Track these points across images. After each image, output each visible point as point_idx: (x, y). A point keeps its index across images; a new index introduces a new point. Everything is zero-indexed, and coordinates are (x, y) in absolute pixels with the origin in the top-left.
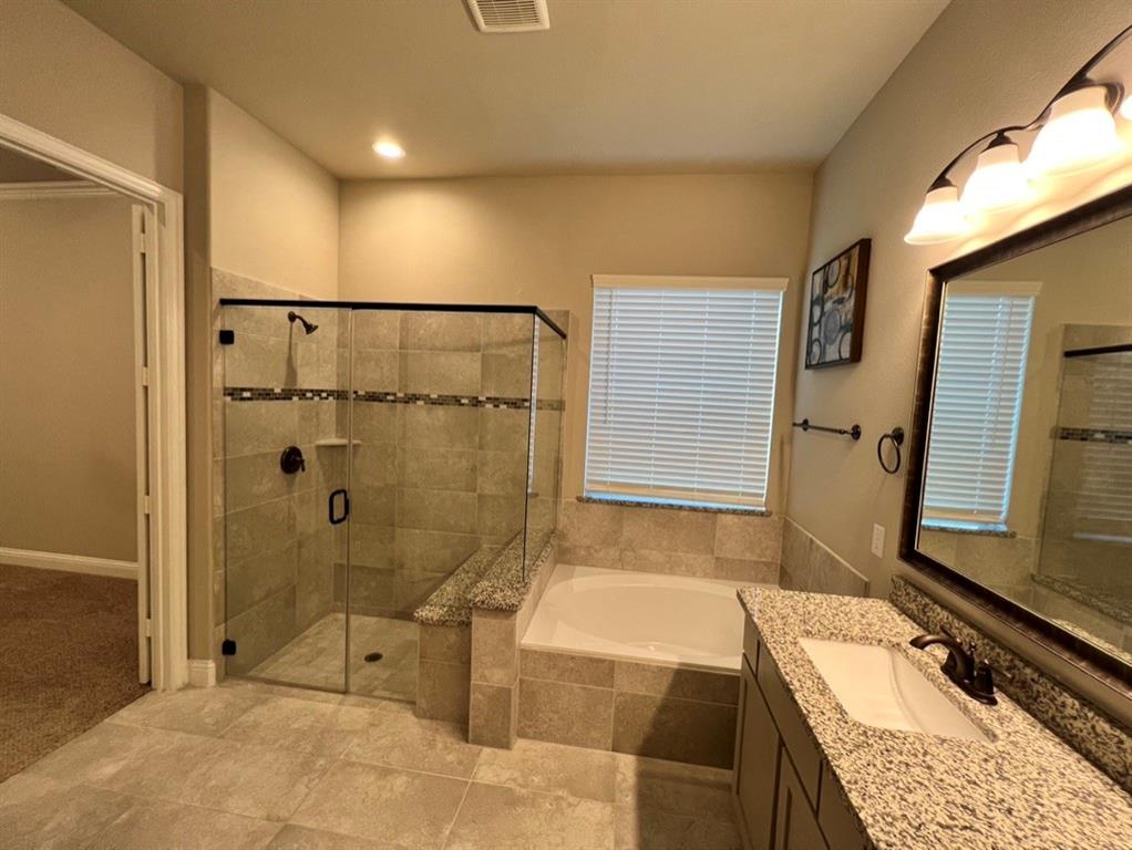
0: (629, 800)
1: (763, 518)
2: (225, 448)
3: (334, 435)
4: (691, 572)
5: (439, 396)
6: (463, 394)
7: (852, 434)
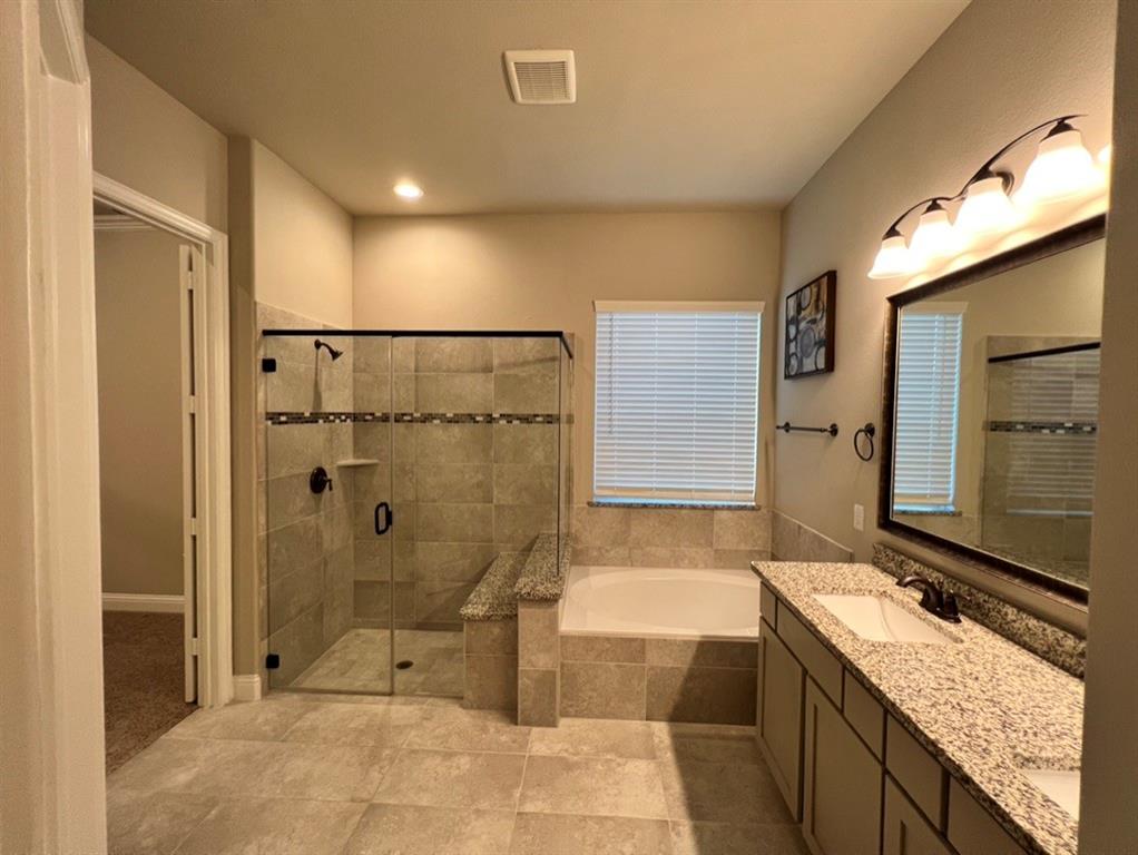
0: (669, 756)
1: (754, 512)
2: (267, 470)
3: (351, 455)
4: (694, 565)
5: (455, 415)
6: (477, 412)
7: (831, 432)
